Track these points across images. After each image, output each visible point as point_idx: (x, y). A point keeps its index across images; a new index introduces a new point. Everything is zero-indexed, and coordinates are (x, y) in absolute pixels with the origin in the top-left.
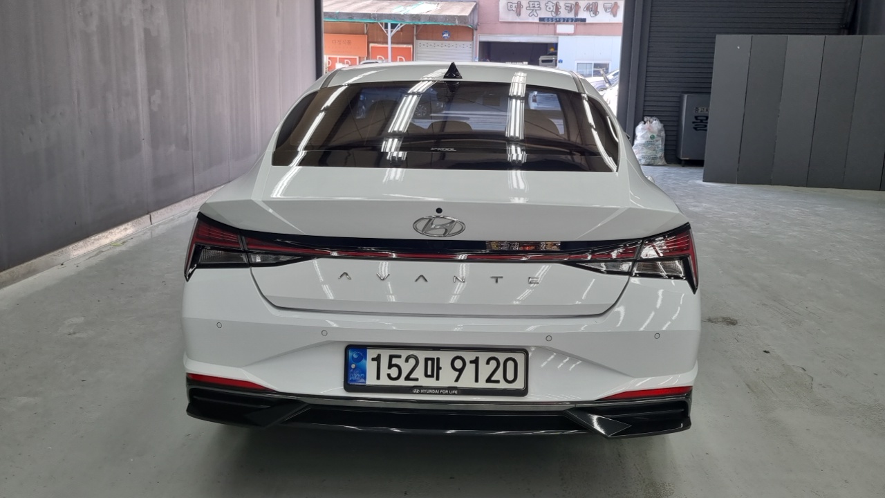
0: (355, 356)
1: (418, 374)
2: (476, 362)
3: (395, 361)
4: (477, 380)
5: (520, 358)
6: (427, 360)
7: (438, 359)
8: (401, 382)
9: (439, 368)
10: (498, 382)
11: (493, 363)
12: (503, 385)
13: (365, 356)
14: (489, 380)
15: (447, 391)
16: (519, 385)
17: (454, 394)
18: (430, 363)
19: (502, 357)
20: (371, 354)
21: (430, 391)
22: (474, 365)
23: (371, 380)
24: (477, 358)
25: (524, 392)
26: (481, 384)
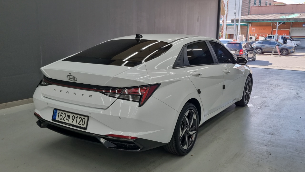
0: (55, 112)
1: (65, 119)
2: (77, 118)
3: (62, 114)
4: (76, 123)
5: (86, 118)
6: (68, 115)
7: (70, 115)
8: (62, 120)
9: (69, 118)
10: (80, 124)
11: (80, 119)
12: (81, 126)
13: (56, 112)
14: (79, 124)
15: (69, 125)
16: (85, 126)
17: (71, 126)
18: (68, 116)
19: (83, 117)
20: (58, 111)
21: (67, 124)
22: (76, 119)
23: (57, 119)
24: (77, 117)
25: (86, 129)
26: (77, 125)
